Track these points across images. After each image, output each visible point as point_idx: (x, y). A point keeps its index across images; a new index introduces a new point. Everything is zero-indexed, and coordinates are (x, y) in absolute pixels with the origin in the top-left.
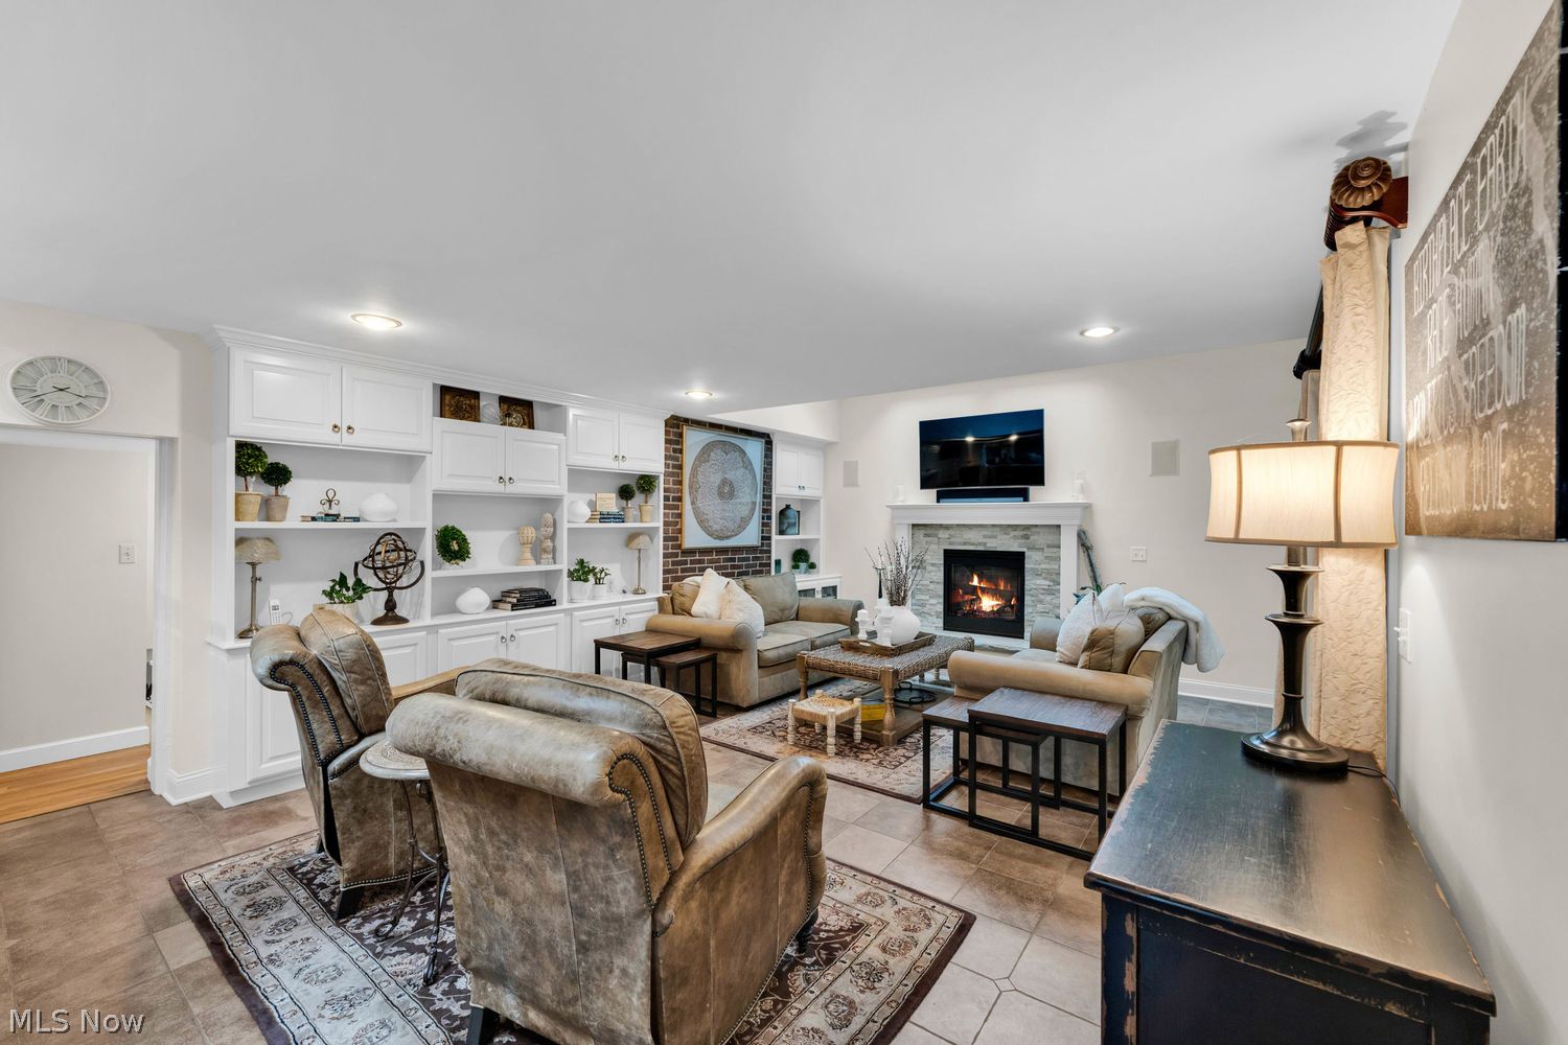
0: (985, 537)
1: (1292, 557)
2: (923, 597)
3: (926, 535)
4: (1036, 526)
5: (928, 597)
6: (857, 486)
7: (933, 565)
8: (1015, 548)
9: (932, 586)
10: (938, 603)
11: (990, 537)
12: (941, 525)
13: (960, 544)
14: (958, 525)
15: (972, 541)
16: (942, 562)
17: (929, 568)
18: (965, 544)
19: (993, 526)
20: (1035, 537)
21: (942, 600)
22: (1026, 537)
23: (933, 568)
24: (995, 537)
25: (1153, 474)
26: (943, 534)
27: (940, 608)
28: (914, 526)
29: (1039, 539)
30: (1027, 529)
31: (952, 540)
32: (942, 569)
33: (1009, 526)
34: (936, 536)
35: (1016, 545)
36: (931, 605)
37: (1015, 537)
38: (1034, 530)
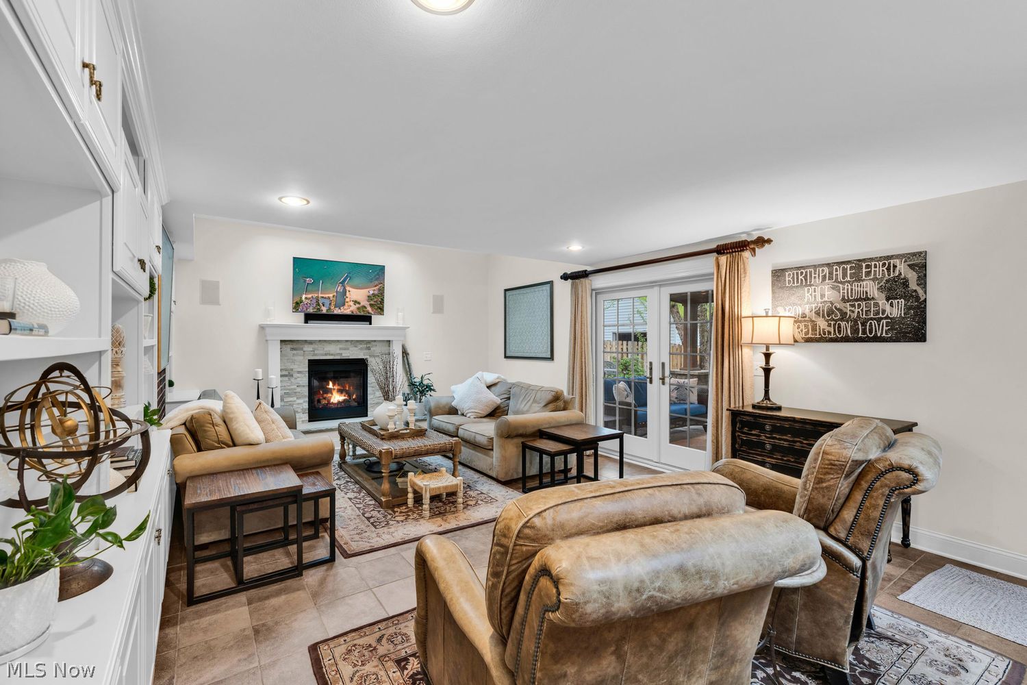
0: (340, 349)
1: (768, 348)
2: (291, 399)
3: (293, 349)
4: (375, 341)
5: (295, 399)
6: (220, 305)
7: (299, 372)
8: (361, 356)
9: (298, 390)
10: (304, 402)
11: (345, 349)
12: (306, 341)
13: (322, 355)
14: (320, 341)
15: (332, 352)
16: (307, 370)
17: (296, 375)
18: (326, 355)
19: (347, 341)
20: (374, 348)
21: (307, 399)
22: (369, 348)
23: (298, 375)
24: (348, 349)
25: (434, 312)
26: (308, 348)
27: (306, 406)
28: (282, 341)
29: (377, 349)
30: (368, 343)
31: (316, 352)
32: (307, 375)
33: (357, 341)
34: (302, 349)
35: (362, 354)
36: (298, 404)
37: (361, 349)
38: (374, 343)
